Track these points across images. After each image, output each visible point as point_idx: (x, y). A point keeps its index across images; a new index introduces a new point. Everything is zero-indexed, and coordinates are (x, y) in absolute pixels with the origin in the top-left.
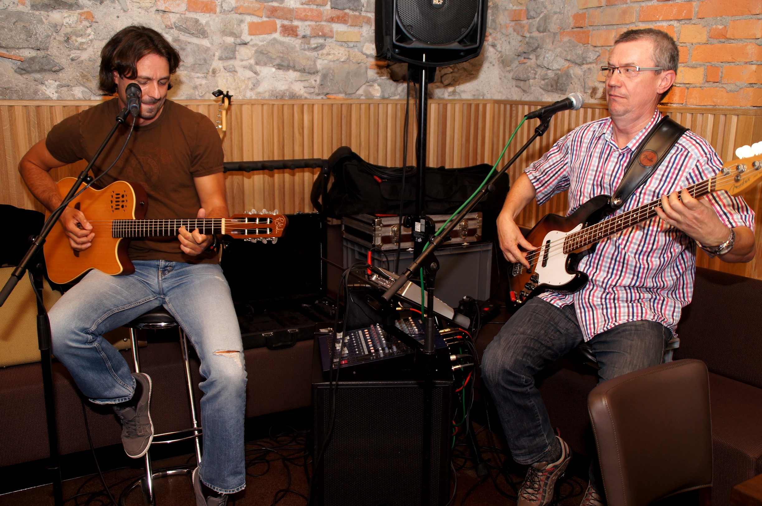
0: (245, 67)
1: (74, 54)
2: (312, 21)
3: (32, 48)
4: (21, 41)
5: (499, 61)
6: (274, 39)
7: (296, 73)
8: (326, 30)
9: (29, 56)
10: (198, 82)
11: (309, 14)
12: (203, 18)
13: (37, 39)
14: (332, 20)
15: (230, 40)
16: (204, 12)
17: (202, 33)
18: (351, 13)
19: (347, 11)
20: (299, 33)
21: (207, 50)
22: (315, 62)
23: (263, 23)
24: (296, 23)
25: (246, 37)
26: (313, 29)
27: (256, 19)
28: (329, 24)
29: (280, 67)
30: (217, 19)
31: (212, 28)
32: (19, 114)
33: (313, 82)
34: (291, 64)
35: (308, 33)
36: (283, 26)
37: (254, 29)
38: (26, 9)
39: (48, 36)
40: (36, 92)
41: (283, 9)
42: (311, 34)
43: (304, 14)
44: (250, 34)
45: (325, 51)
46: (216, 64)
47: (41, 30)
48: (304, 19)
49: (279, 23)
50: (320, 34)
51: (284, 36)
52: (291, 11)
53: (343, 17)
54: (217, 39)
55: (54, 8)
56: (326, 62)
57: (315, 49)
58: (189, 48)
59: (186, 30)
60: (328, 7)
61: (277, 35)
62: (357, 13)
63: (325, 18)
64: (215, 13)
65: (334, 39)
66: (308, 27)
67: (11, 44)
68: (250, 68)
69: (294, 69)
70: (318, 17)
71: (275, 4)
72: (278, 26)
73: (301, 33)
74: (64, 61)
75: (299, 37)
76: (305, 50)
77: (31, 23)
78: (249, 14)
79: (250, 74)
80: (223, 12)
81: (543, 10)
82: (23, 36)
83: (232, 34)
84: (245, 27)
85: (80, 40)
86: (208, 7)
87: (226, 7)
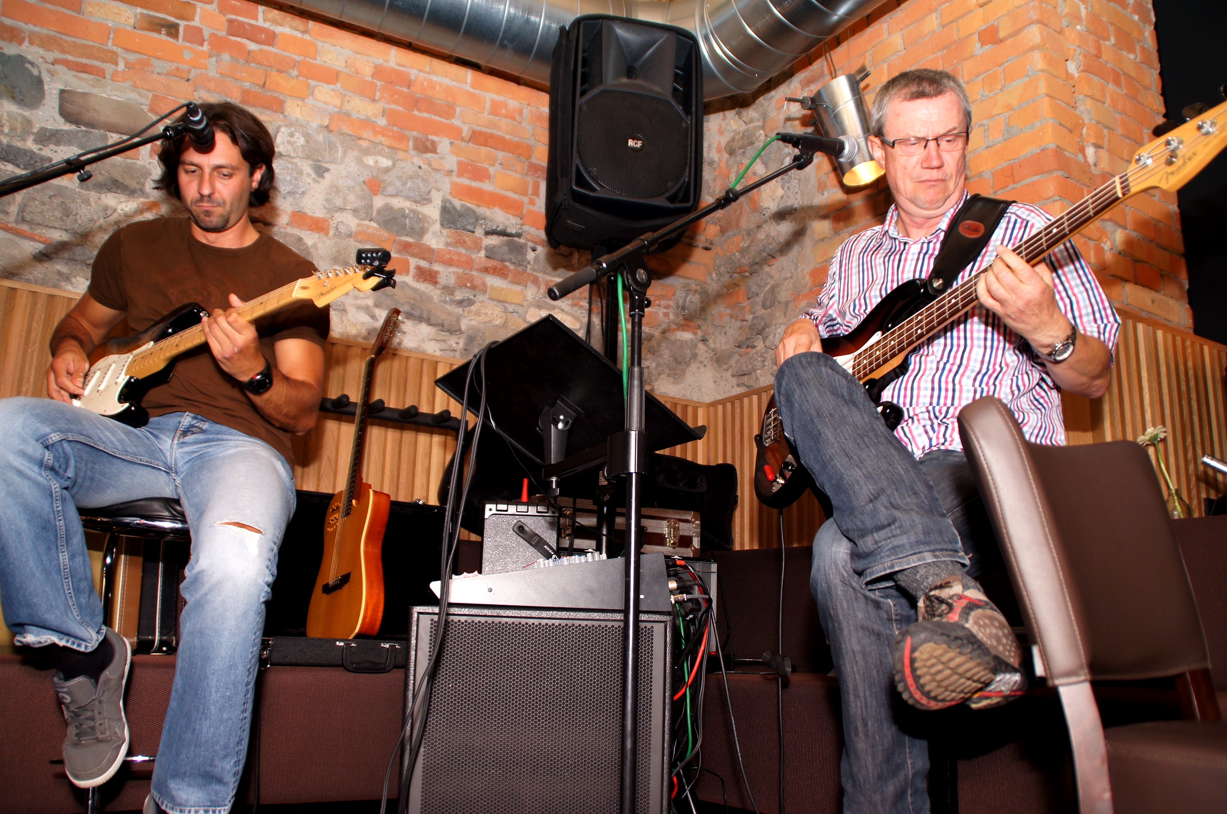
0: (359, 308)
2: (458, 266)
3: (66, 230)
4: (53, 218)
5: (711, 360)
6: (405, 283)
7: (430, 328)
8: (478, 282)
9: (59, 239)
11: (456, 257)
12: (309, 238)
13: (76, 220)
14: (486, 270)
16: (312, 230)
18: (512, 267)
19: (507, 264)
20: (439, 280)
22: (458, 320)
24: (436, 267)
26: (459, 277)
28: (481, 275)
29: (408, 316)
30: (328, 242)
31: (320, 252)
33: (454, 345)
34: (425, 315)
35: (452, 281)
36: (418, 268)
38: (72, 185)
39: (92, 221)
41: (420, 246)
42: (456, 283)
43: (448, 256)
45: (473, 308)
48: (449, 263)
49: (413, 262)
50: (469, 285)
51: (418, 281)
52: (430, 250)
53: (501, 270)
55: (110, 190)
56: (473, 323)
57: (460, 303)
60: (482, 254)
61: (408, 279)
62: (520, 269)
63: (476, 267)
64: (327, 234)
65: (487, 296)
66: (452, 275)
67: (38, 219)
69: (429, 322)
70: (467, 264)
71: (410, 240)
72: (412, 267)
73: (442, 280)
75: (438, 286)
76: (445, 302)
77: (73, 201)
79: (364, 317)
80: (338, 234)
81: (769, 280)
82: (58, 214)
86: (319, 226)
87: (342, 229)
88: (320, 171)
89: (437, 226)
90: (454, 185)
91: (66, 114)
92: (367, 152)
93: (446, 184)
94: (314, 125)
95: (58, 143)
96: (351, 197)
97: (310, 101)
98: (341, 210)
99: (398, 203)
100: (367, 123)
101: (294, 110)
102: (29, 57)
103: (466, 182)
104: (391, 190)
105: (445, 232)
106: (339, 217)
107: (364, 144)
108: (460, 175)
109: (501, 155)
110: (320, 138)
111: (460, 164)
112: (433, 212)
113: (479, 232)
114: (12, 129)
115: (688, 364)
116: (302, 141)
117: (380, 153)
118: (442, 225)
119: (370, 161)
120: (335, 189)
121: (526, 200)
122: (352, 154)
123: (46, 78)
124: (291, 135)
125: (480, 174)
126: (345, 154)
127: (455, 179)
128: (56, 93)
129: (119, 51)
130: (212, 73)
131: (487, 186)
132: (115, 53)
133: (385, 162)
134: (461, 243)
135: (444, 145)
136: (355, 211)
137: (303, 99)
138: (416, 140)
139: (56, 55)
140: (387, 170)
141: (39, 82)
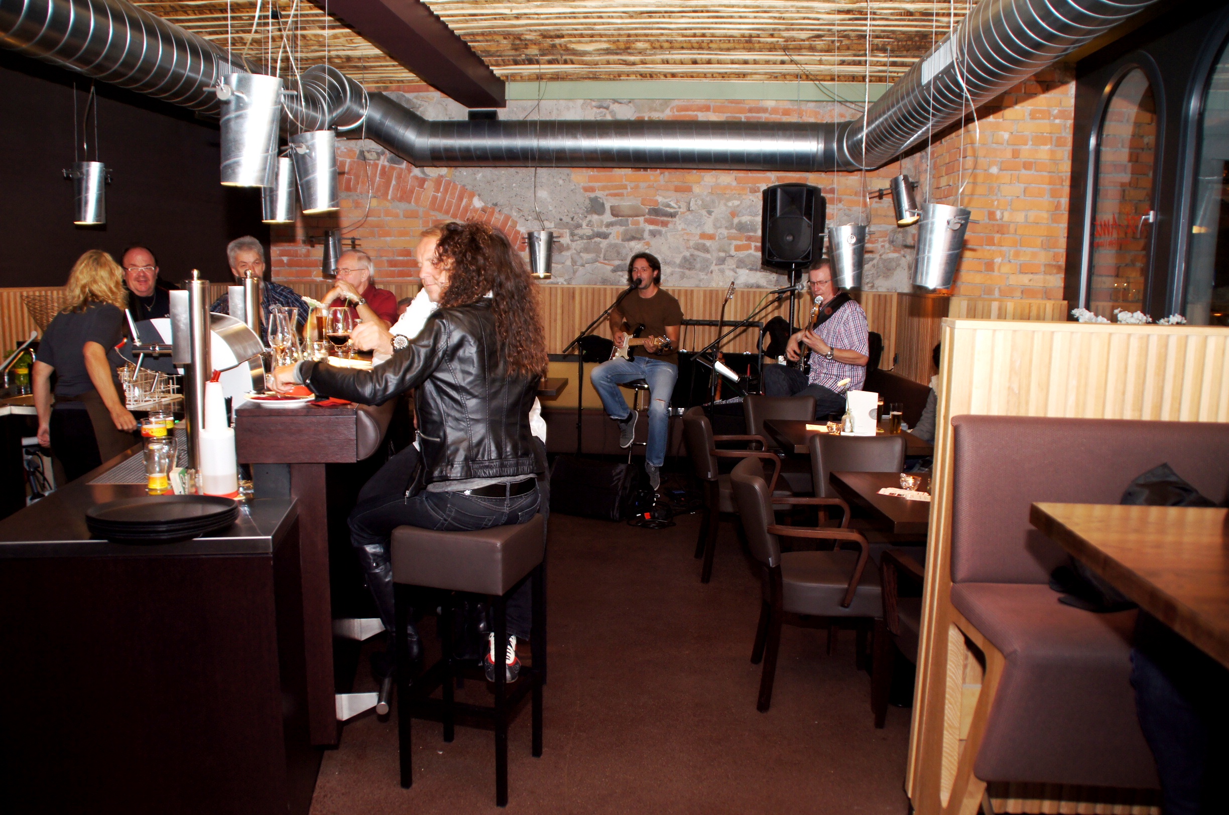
0: (730, 269)
3: (620, 260)
6: (750, 254)
10: (702, 277)
12: (708, 243)
13: (622, 255)
15: (722, 254)
16: (708, 240)
17: (706, 250)
21: (707, 260)
23: (743, 244)
25: (733, 253)
27: (739, 243)
29: (751, 270)
30: (715, 243)
31: (712, 248)
32: (608, 292)
37: (738, 248)
38: (619, 241)
39: (627, 254)
40: (619, 282)
44: (736, 251)
46: (713, 267)
47: (624, 252)
49: (753, 244)
54: (715, 254)
55: (632, 241)
58: (698, 259)
59: (698, 249)
61: (752, 252)
64: (715, 240)
67: (610, 259)
68: (734, 270)
72: (752, 246)
77: (621, 248)
78: (735, 240)
79: (732, 273)
80: (720, 239)
82: (616, 255)
83: (724, 251)
84: (733, 248)
86: (711, 237)
87: (721, 236)
88: (710, 213)
91: (614, 215)
92: (728, 200)
95: (612, 226)
96: (724, 222)
98: (720, 227)
99: (745, 219)
100: (728, 186)
101: (696, 189)
102: (599, 196)
104: (740, 214)
106: (720, 231)
107: (727, 196)
110: (708, 199)
114: (597, 226)
115: (895, 269)
116: (701, 203)
117: (735, 199)
119: (730, 204)
122: (722, 202)
123: (605, 202)
124: (696, 201)
126: (719, 203)
128: (609, 207)
129: (627, 183)
130: (662, 183)
132: (626, 185)
133: (737, 203)
136: (726, 228)
137: (699, 183)
139: (607, 192)
140: (738, 206)
141: (603, 205)
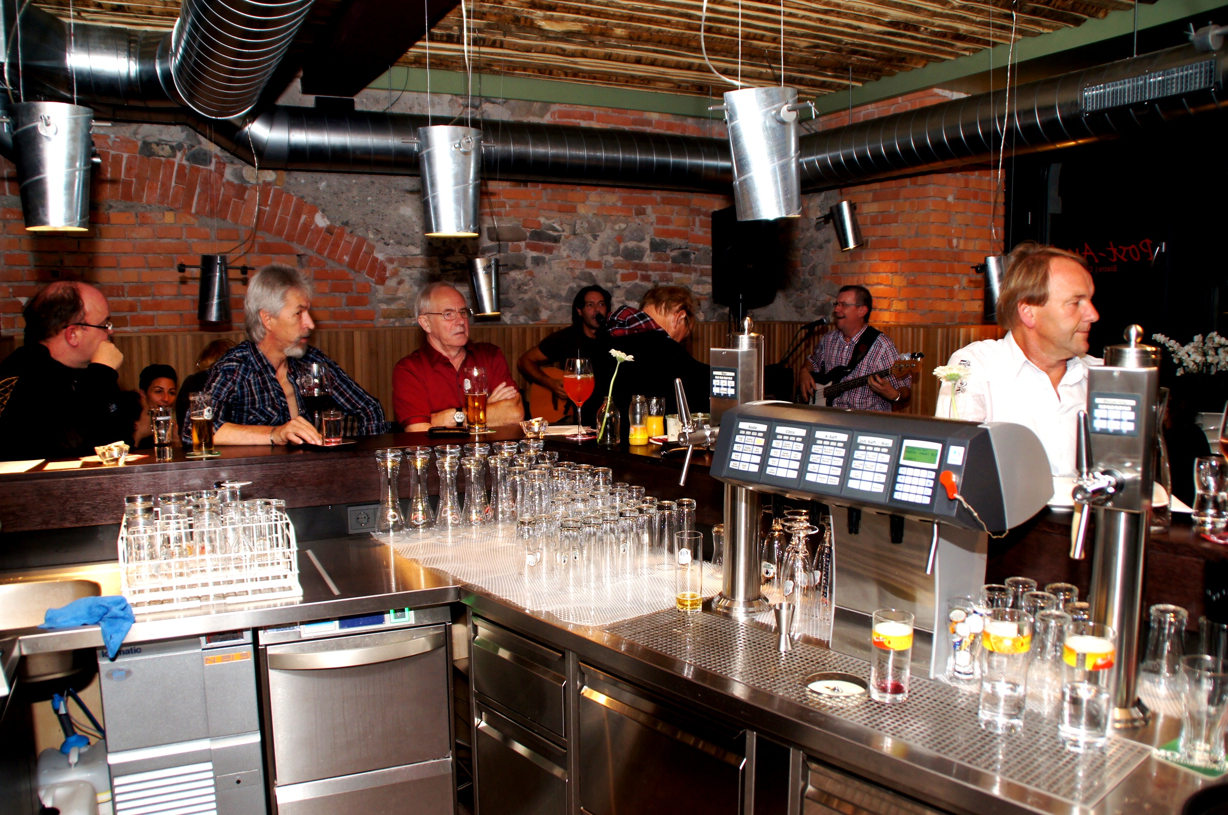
1: (521, 296)
6: (636, 284)
8: (669, 277)
11: (658, 266)
12: (594, 272)
14: (673, 270)
16: (595, 268)
18: (684, 265)
19: (682, 264)
23: (630, 274)
24: (650, 273)
25: (619, 283)
27: (625, 271)
28: (671, 273)
30: (603, 272)
31: (599, 278)
35: (657, 278)
36: (642, 275)
37: (625, 278)
41: (642, 264)
43: (655, 267)
44: (622, 280)
48: (655, 270)
49: (639, 273)
51: (642, 281)
52: (647, 265)
53: (679, 269)
60: (670, 262)
61: (638, 281)
62: (687, 265)
63: (668, 269)
64: (602, 269)
70: (663, 268)
71: (637, 261)
72: (639, 275)
73: (653, 278)
74: (515, 301)
78: (621, 268)
80: (606, 267)
83: (611, 281)
84: (619, 277)
85: (525, 288)
86: (597, 265)
88: (595, 237)
89: (648, 252)
90: (655, 229)
91: (491, 239)
92: (615, 223)
93: (651, 230)
94: (590, 215)
96: (610, 248)
97: (588, 203)
98: (606, 254)
99: (631, 244)
100: (614, 207)
101: (581, 210)
103: (661, 227)
104: (627, 239)
105: (653, 254)
106: (606, 258)
107: (612, 218)
108: (657, 224)
109: (676, 208)
110: (594, 221)
111: (657, 217)
112: (646, 245)
113: (668, 251)
116: (586, 225)
117: (621, 222)
118: (651, 251)
119: (617, 227)
120: (603, 245)
121: (689, 229)
122: (609, 225)
124: (581, 223)
125: (667, 221)
126: (605, 226)
127: (657, 227)
128: (486, 229)
129: (505, 200)
131: (671, 227)
132: (504, 203)
133: (623, 226)
134: (659, 259)
135: (649, 209)
136: (612, 254)
137: (583, 202)
138: (636, 209)
140: (625, 229)
